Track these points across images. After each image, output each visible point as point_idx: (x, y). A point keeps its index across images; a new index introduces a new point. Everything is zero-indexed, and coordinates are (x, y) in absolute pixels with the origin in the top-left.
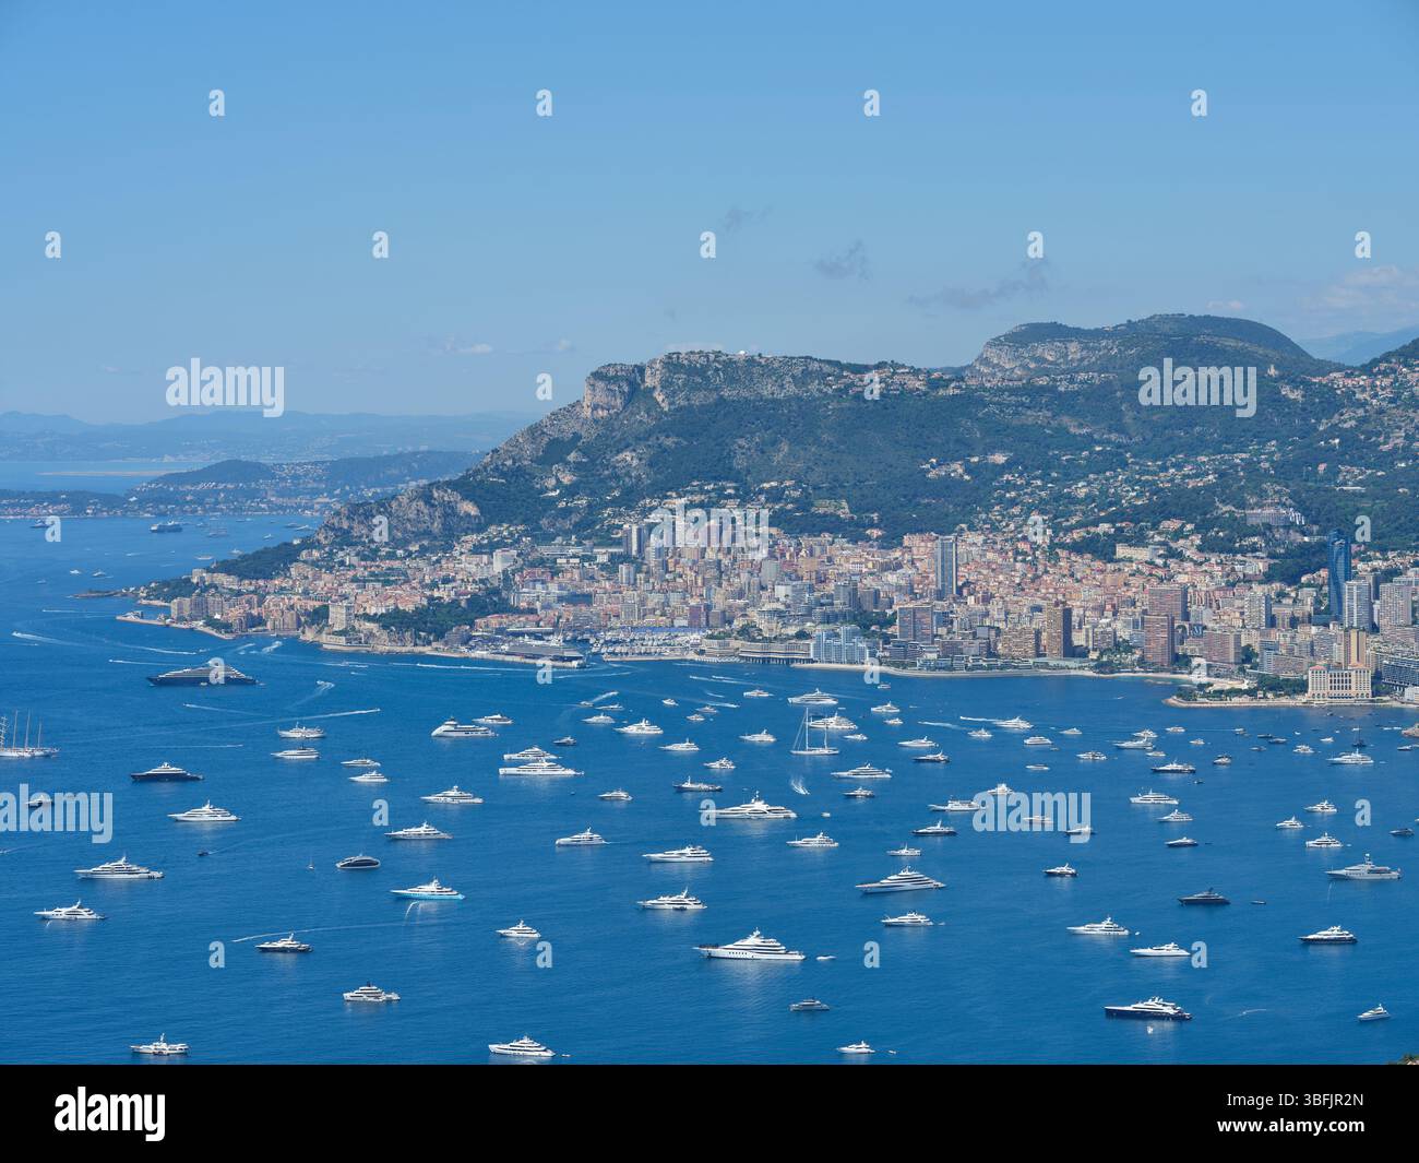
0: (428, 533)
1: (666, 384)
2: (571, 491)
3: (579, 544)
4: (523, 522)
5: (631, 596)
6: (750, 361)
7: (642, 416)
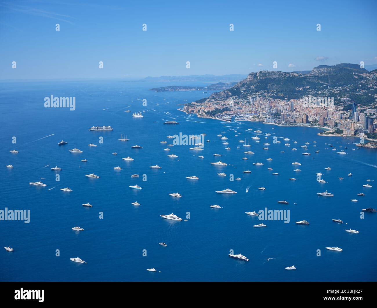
0: (224, 97)
1: (259, 76)
2: (244, 91)
3: (243, 100)
4: (237, 96)
5: (247, 108)
6: (272, 72)
7: (256, 80)
